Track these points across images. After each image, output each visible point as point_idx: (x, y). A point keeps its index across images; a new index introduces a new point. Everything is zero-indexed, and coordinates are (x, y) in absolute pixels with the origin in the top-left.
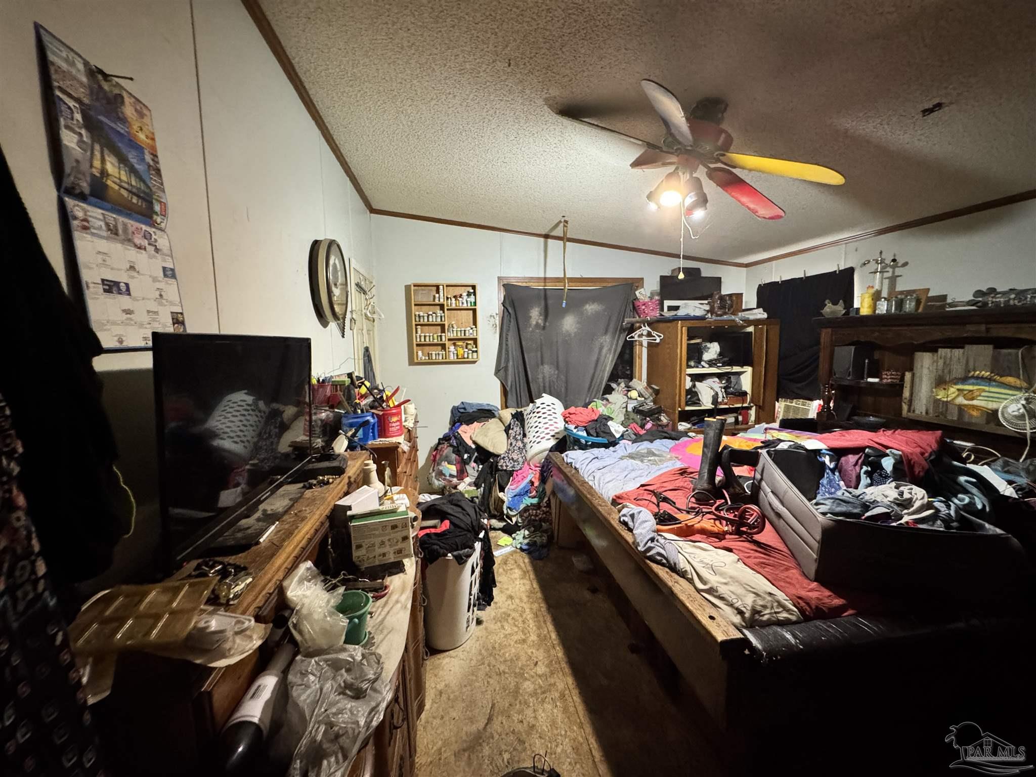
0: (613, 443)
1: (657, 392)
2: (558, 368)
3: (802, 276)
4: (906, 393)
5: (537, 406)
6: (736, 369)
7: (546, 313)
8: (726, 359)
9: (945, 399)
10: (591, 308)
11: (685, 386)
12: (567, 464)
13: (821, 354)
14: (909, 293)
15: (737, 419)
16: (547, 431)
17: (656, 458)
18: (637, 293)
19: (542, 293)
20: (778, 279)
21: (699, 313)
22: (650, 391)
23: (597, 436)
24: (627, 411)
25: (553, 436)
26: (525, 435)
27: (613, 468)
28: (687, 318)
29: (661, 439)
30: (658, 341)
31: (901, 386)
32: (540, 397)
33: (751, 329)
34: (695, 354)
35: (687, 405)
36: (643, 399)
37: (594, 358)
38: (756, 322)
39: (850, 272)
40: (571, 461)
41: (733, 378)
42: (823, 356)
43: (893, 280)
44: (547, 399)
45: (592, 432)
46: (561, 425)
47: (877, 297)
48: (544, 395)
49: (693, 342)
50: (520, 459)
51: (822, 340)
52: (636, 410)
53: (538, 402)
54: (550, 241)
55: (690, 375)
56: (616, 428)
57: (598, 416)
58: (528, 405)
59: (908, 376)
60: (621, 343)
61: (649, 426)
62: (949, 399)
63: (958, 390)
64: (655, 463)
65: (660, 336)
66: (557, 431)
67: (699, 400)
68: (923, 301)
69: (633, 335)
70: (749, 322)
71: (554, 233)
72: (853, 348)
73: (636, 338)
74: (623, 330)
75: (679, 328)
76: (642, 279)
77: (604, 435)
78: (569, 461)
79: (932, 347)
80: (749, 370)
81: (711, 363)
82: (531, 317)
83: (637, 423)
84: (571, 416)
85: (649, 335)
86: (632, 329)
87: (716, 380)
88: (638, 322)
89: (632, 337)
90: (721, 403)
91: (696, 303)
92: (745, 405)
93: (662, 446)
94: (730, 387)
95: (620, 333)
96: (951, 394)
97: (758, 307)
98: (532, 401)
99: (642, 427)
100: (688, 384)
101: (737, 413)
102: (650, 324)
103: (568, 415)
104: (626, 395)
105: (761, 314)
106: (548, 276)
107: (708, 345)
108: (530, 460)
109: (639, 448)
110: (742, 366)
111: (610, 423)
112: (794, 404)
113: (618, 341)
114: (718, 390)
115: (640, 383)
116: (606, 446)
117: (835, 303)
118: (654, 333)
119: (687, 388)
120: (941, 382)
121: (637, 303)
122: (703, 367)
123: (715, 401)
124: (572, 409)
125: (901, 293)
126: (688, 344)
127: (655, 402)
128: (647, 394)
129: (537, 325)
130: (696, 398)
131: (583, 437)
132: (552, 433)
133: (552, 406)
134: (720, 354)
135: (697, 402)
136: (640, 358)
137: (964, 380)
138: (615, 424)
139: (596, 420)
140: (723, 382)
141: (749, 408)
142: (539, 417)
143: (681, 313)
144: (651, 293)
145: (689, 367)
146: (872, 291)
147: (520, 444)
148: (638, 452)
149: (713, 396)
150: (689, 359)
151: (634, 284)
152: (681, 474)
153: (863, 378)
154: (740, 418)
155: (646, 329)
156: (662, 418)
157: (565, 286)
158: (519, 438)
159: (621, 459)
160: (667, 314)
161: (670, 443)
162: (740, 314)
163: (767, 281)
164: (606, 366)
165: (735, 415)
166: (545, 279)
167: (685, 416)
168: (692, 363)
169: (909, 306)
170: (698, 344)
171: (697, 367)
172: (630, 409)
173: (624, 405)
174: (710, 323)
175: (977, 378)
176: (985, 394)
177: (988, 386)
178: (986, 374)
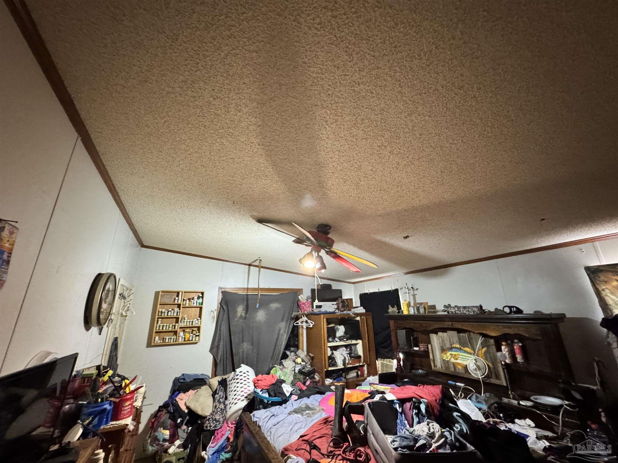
0: (285, 401)
1: (312, 358)
2: (252, 345)
3: (378, 291)
4: (431, 357)
5: (237, 374)
6: (354, 342)
7: (247, 309)
8: (348, 336)
9: (447, 360)
10: (274, 306)
11: (327, 354)
12: (254, 422)
13: (392, 334)
14: (421, 304)
15: (357, 373)
16: (242, 394)
17: (310, 412)
18: (299, 297)
19: (245, 297)
20: (367, 292)
21: (332, 310)
22: (309, 357)
23: (275, 396)
24: (295, 372)
25: (246, 397)
26: (226, 398)
27: (284, 422)
28: (326, 313)
29: (314, 394)
30: (311, 326)
31: (428, 351)
32: (240, 367)
33: (358, 318)
34: (332, 333)
35: (330, 366)
36: (305, 363)
37: (276, 336)
38: (360, 315)
39: (396, 291)
40: (257, 420)
41: (353, 347)
42: (393, 334)
43: (414, 295)
44: (244, 368)
45: (272, 393)
46: (252, 388)
47: (409, 305)
48: (242, 365)
49: (330, 326)
50: (221, 419)
51: (391, 326)
52: (300, 372)
53: (238, 370)
54: (252, 267)
55: (330, 347)
56: (287, 389)
57: (276, 380)
58: (231, 373)
59: (429, 346)
60: (291, 326)
61: (308, 383)
62: (448, 359)
63: (451, 354)
64: (309, 416)
65: (312, 323)
66: (249, 393)
67: (336, 362)
68: (427, 308)
69: (298, 322)
70: (357, 315)
71: (254, 264)
72: (404, 331)
73: (300, 324)
74: (292, 319)
75: (322, 319)
76: (302, 289)
77: (280, 395)
78: (255, 420)
79: (436, 332)
80: (360, 342)
81: (341, 339)
82: (237, 311)
83: (301, 381)
84: (259, 382)
85: (307, 322)
86: (297, 318)
87: (344, 349)
88: (300, 315)
89: (297, 323)
90: (348, 364)
91: (329, 303)
92: (361, 364)
93: (314, 400)
94: (352, 353)
95: (291, 320)
96: (448, 356)
97: (361, 306)
98: (234, 370)
99: (304, 384)
100: (329, 353)
101: (357, 369)
102: (307, 316)
103: (256, 382)
104: (294, 361)
105: (362, 310)
106: (249, 287)
107: (339, 327)
108: (228, 419)
109: (301, 404)
110: (356, 340)
111: (283, 385)
112: (385, 362)
113: (289, 325)
114: (346, 356)
115: (303, 353)
116: (280, 404)
117: (393, 307)
118: (309, 321)
119: (329, 355)
120: (443, 350)
121: (299, 304)
122: (337, 341)
123: (344, 364)
124: (260, 377)
125: (418, 304)
126: (328, 328)
127: (311, 365)
128: (307, 361)
129: (241, 316)
130: (334, 361)
131: (266, 398)
132: (246, 395)
133: (247, 373)
134: (345, 333)
135: (335, 364)
136: (303, 337)
137: (451, 349)
138: (286, 385)
139: (275, 384)
140: (348, 350)
141: (363, 366)
142: (238, 383)
143: (323, 310)
144: (307, 298)
145: (329, 342)
146: (407, 302)
147: (222, 406)
148: (300, 407)
149: (343, 360)
150: (328, 338)
151: (297, 292)
152: (325, 423)
153: (411, 347)
154: (359, 373)
155: (305, 319)
156: (316, 377)
157: (258, 292)
158: (222, 401)
159: (289, 414)
160: (316, 310)
161: (318, 397)
162: (352, 310)
163: (364, 292)
164: (282, 342)
165: (356, 371)
166: (248, 289)
167: (329, 374)
168: (330, 339)
169: (422, 311)
170: (333, 327)
171: (333, 342)
172: (297, 371)
173: (293, 369)
174: (337, 315)
175: (456, 348)
176: (460, 356)
177: (460, 352)
178: (458, 346)
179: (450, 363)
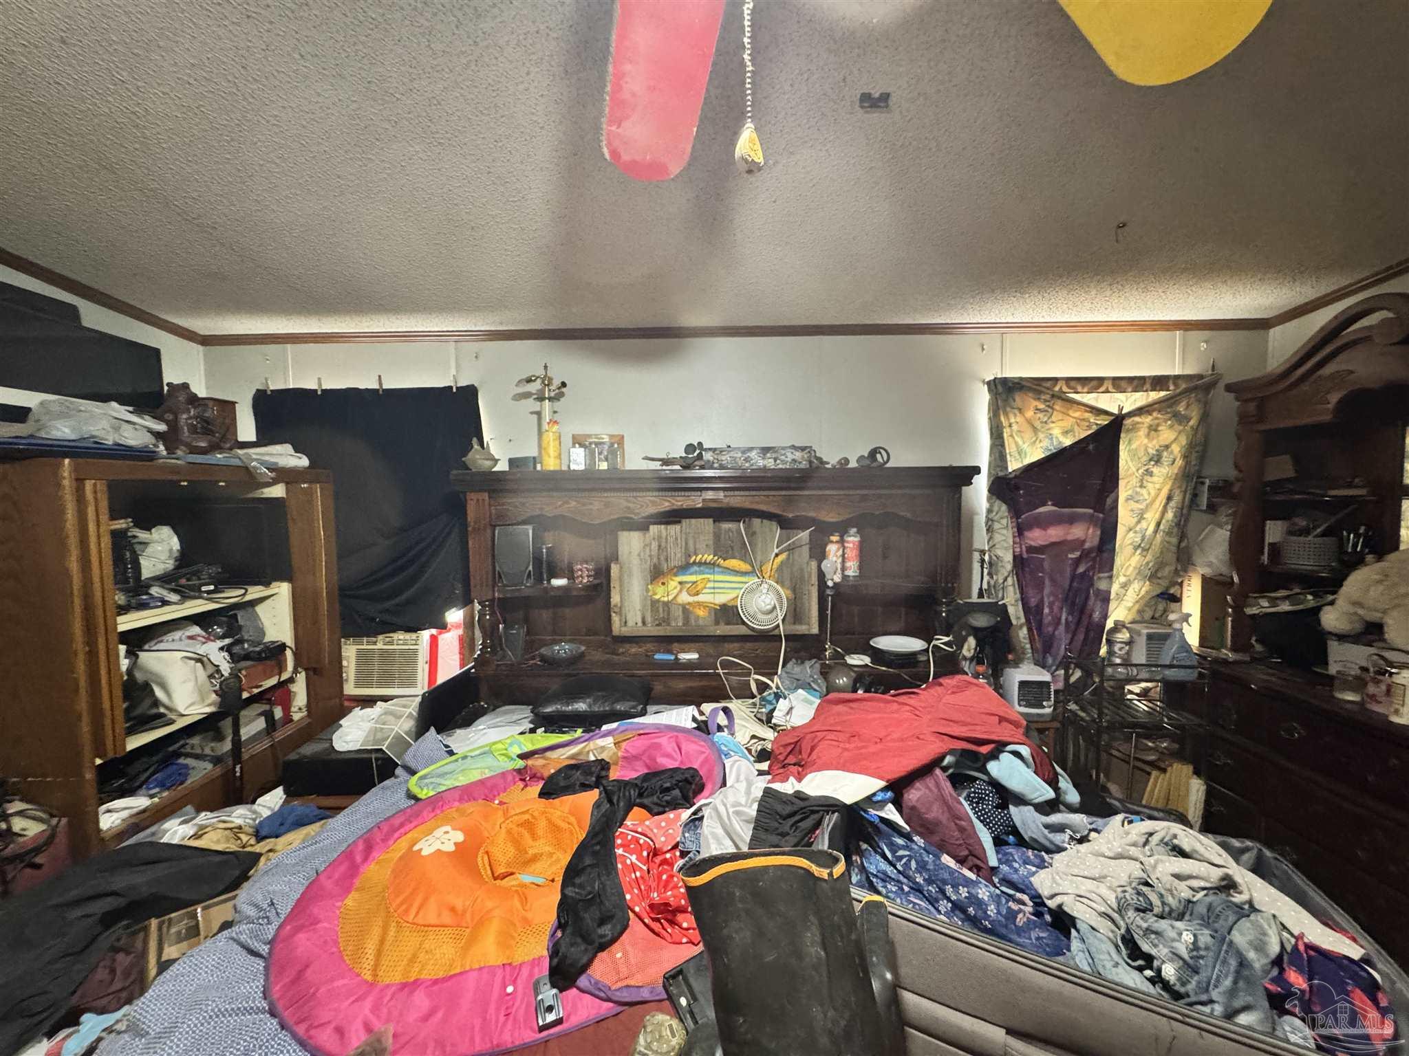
3: (374, 385)
4: (615, 600)
6: (255, 592)
9: (666, 599)
20: (311, 385)
21: (134, 437)
28: (86, 451)
31: (607, 587)
33: (277, 491)
35: (121, 736)
38: (289, 476)
41: (242, 617)
49: (118, 525)
51: (472, 515)
55: (124, 638)
59: (614, 569)
63: (680, 583)
72: (530, 529)
79: (640, 526)
80: (280, 590)
81: (181, 587)
91: (111, 407)
92: (285, 676)
94: (241, 643)
96: (671, 590)
101: (262, 700)
105: (294, 457)
107: (143, 534)
110: (263, 584)
112: (380, 646)
114: (215, 658)
119: (124, 675)
122: (156, 603)
126: (112, 536)
130: (147, 703)
134: (189, 555)
135: (156, 714)
137: (685, 568)
140: (220, 633)
141: (291, 680)
143: (48, 431)
145: (119, 610)
153: (543, 581)
162: (240, 453)
163: (276, 386)
165: (261, 707)
168: (120, 597)
175: (700, 564)
176: (709, 585)
177: (714, 573)
178: (709, 558)
179: (673, 608)
